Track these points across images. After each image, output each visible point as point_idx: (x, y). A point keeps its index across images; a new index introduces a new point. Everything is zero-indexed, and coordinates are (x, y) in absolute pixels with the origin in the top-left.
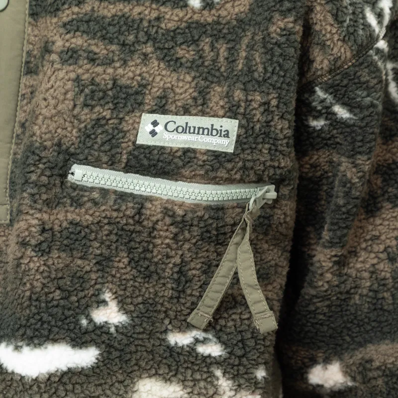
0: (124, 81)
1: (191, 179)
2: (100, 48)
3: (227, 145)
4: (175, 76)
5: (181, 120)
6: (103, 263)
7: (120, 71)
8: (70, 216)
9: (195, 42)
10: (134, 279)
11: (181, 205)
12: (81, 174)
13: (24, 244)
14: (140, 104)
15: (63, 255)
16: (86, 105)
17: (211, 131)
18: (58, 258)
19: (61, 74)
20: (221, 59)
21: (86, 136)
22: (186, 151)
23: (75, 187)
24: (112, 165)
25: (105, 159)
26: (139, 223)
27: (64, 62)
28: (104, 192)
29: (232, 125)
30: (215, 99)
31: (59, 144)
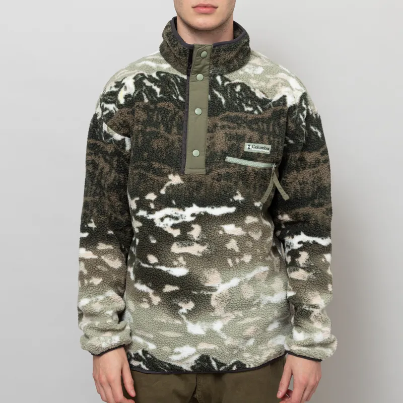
0: (239, 134)
1: (260, 161)
2: (231, 125)
3: (268, 152)
4: (253, 133)
5: (256, 145)
6: (236, 183)
7: (238, 131)
8: (227, 171)
9: (257, 123)
10: (244, 188)
11: (257, 168)
12: (229, 159)
13: (213, 179)
14: (244, 140)
15: (225, 181)
16: (229, 140)
17: (264, 148)
18: (223, 182)
19: (221, 132)
20: (265, 128)
21: (230, 149)
22: (259, 153)
23: (227, 163)
24: (237, 157)
25: (236, 155)
26: (245, 173)
27: (221, 129)
28: (236, 164)
29: (269, 147)
30: (265, 139)
31: (222, 151)
